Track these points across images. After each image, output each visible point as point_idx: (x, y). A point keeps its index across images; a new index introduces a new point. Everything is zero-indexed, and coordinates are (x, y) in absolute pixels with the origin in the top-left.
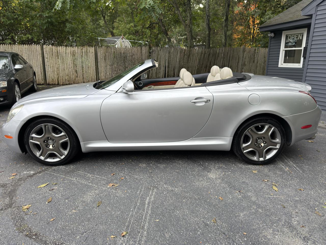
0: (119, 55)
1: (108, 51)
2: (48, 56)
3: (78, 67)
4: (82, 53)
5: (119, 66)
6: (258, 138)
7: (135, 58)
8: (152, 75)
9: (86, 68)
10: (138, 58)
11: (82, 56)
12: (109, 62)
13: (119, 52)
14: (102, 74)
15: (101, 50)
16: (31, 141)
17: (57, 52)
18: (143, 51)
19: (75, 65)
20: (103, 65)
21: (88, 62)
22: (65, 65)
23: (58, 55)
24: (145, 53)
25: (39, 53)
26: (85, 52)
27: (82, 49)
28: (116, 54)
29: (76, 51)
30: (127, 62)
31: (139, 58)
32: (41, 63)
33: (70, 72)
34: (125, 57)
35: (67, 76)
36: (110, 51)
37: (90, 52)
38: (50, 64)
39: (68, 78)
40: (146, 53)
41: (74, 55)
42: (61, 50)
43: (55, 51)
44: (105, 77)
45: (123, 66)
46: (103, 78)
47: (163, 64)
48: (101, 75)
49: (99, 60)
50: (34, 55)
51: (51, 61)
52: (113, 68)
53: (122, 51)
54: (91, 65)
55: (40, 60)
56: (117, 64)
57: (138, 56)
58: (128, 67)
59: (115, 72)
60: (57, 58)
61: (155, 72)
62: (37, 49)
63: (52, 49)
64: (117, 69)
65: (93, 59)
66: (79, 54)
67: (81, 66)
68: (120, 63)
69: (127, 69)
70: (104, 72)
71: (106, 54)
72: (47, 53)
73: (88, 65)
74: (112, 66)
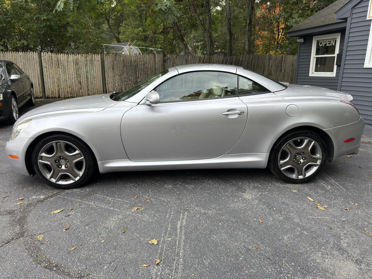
0: (129, 64)
1: (117, 59)
2: (47, 65)
3: (81, 77)
4: (87, 61)
5: (129, 76)
6: (297, 154)
7: (147, 67)
9: (91, 79)
10: (151, 67)
11: (86, 65)
12: (118, 72)
13: (130, 60)
14: (110, 86)
15: (109, 58)
16: (40, 161)
17: (58, 60)
18: (156, 59)
19: (78, 75)
20: (111, 75)
21: (94, 71)
22: (67, 75)
23: (59, 64)
24: (159, 61)
25: (36, 62)
26: (89, 60)
27: (87, 57)
28: (126, 63)
29: (80, 60)
30: (138, 72)
31: (152, 67)
32: (39, 72)
33: (73, 83)
34: (136, 66)
35: (69, 87)
36: (119, 59)
37: (96, 60)
38: (49, 74)
39: (70, 90)
40: (160, 61)
41: (77, 64)
42: (61, 58)
43: (55, 59)
44: (113, 88)
45: (134, 76)
46: (111, 90)
48: (108, 86)
49: (106, 70)
50: (30, 64)
51: (50, 71)
53: (133, 59)
54: (97, 74)
55: (37, 69)
56: (127, 74)
57: (151, 65)
58: (140, 77)
59: (125, 83)
60: (57, 67)
62: (34, 57)
63: (51, 57)
64: (127, 79)
65: (99, 69)
66: (83, 63)
67: (85, 76)
68: (130, 73)
69: (138, 80)
70: (112, 83)
71: (114, 62)
72: (46, 62)
73: (93, 75)
74: (121, 77)
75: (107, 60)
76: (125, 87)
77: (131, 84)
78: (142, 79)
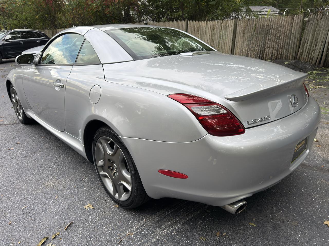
0: (260, 28)
1: (250, 23)
2: (191, 31)
3: (214, 43)
4: (222, 27)
5: (258, 41)
7: (281, 31)
8: (302, 54)
9: (222, 44)
10: (285, 31)
11: (220, 31)
12: (247, 37)
13: (262, 24)
15: (241, 23)
17: (199, 27)
18: (294, 21)
20: (240, 40)
21: (226, 37)
23: (199, 31)
24: (297, 24)
25: (184, 29)
26: (224, 26)
27: (222, 23)
28: (258, 27)
29: (216, 25)
30: (269, 37)
31: (287, 31)
34: (267, 30)
37: (229, 25)
40: (299, 24)
41: (213, 30)
42: (202, 25)
43: (197, 26)
45: (263, 42)
47: (322, 38)
48: (236, 52)
49: (237, 35)
52: (250, 43)
53: (266, 23)
54: (228, 40)
56: (256, 39)
57: (286, 29)
59: (252, 49)
60: (197, 33)
61: (307, 50)
63: (194, 25)
64: (255, 45)
65: (231, 34)
66: (218, 29)
67: (218, 42)
68: (260, 38)
69: (266, 46)
70: (240, 49)
71: (246, 27)
72: (190, 29)
73: (225, 40)
74: (250, 42)
75: (239, 25)
76: (251, 53)
77: (257, 50)
78: (271, 45)
